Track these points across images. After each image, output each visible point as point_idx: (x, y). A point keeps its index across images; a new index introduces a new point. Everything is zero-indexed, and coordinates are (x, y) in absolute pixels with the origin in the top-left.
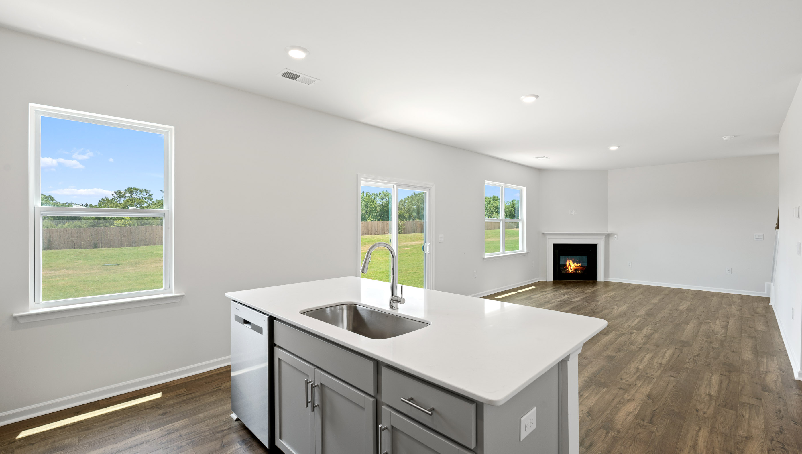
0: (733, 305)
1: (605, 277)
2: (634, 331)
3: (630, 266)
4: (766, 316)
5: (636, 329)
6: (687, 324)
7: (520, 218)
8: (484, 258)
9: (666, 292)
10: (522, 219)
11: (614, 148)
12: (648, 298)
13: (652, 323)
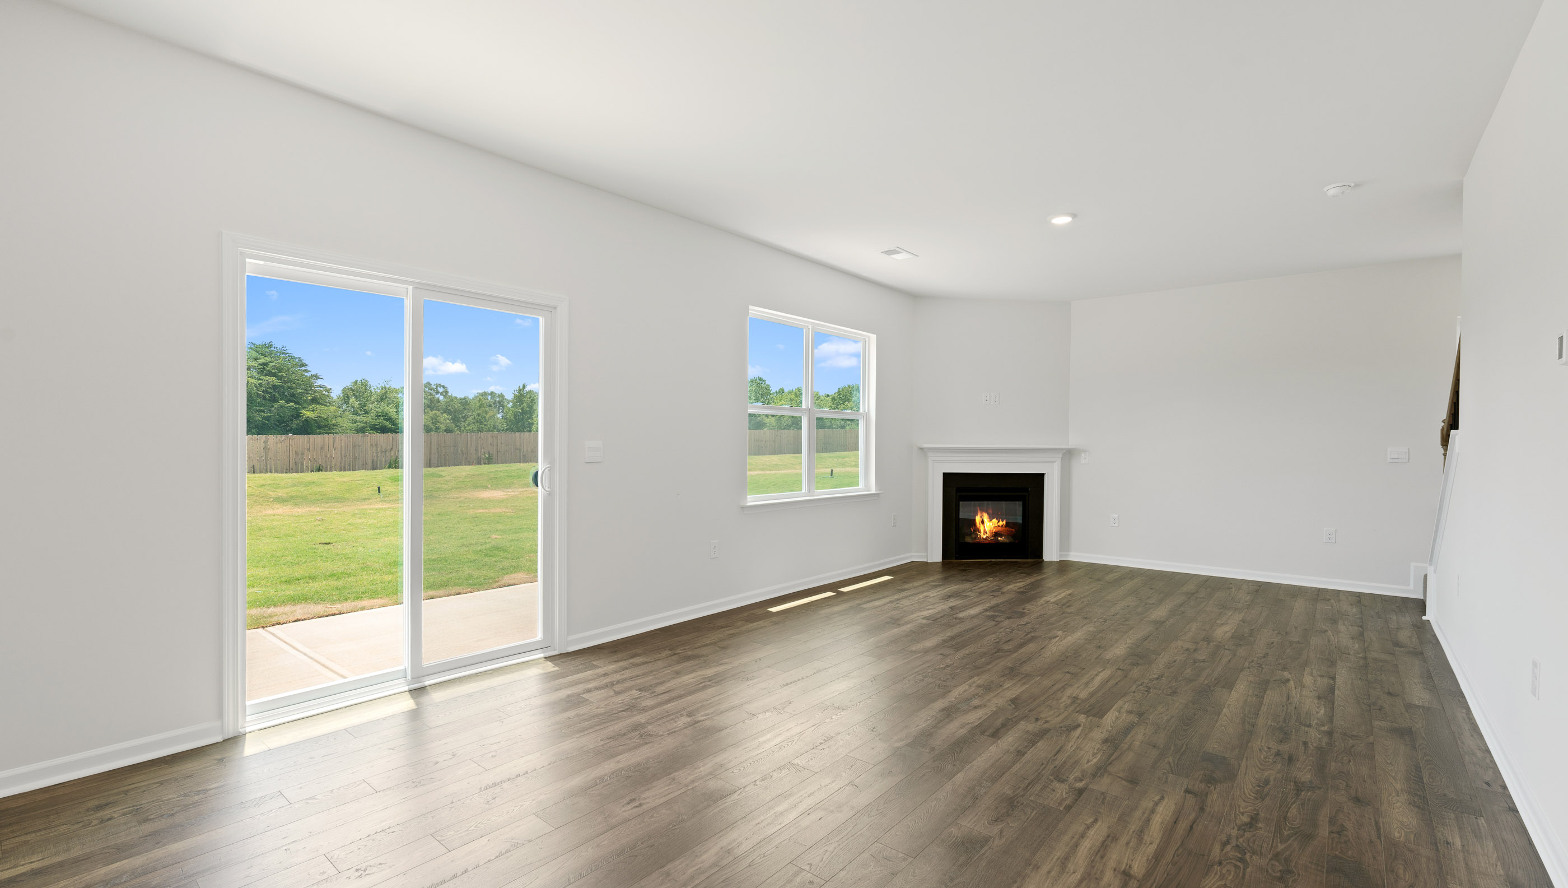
0: (1340, 622)
1: (1060, 551)
2: (1082, 718)
3: (1115, 525)
4: (1422, 653)
5: (1087, 713)
6: (1230, 686)
7: (861, 411)
8: (744, 508)
9: (1190, 587)
10: (866, 411)
11: (1062, 220)
12: (1146, 604)
13: (1139, 686)
